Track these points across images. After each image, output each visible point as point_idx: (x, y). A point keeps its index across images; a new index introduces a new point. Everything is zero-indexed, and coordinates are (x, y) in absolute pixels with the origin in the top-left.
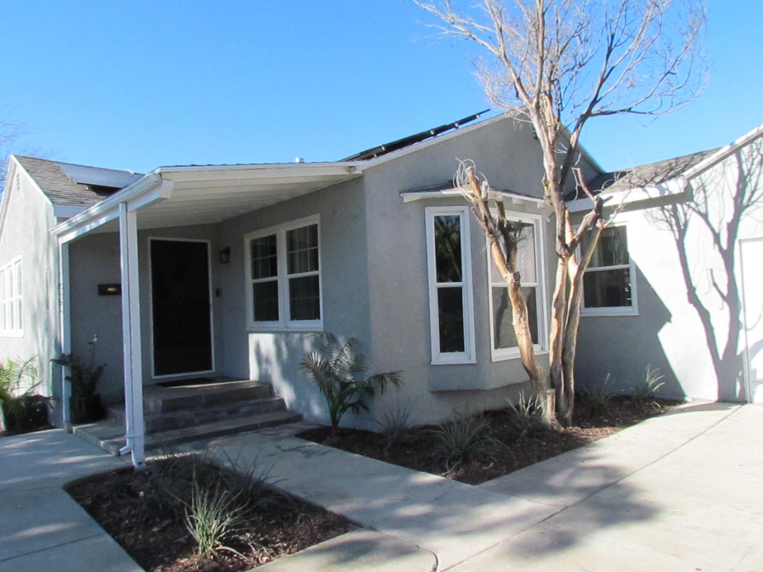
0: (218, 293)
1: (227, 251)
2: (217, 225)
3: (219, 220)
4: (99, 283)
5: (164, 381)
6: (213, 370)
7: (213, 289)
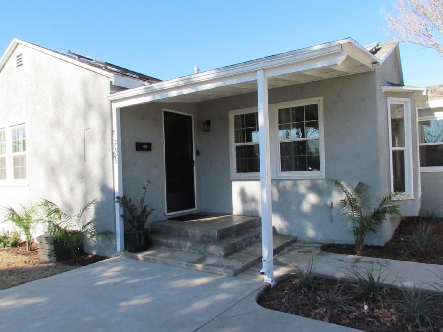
0: (198, 153)
1: (208, 123)
2: (198, 104)
3: (198, 100)
4: (136, 142)
5: (172, 217)
6: (196, 208)
7: (195, 150)
